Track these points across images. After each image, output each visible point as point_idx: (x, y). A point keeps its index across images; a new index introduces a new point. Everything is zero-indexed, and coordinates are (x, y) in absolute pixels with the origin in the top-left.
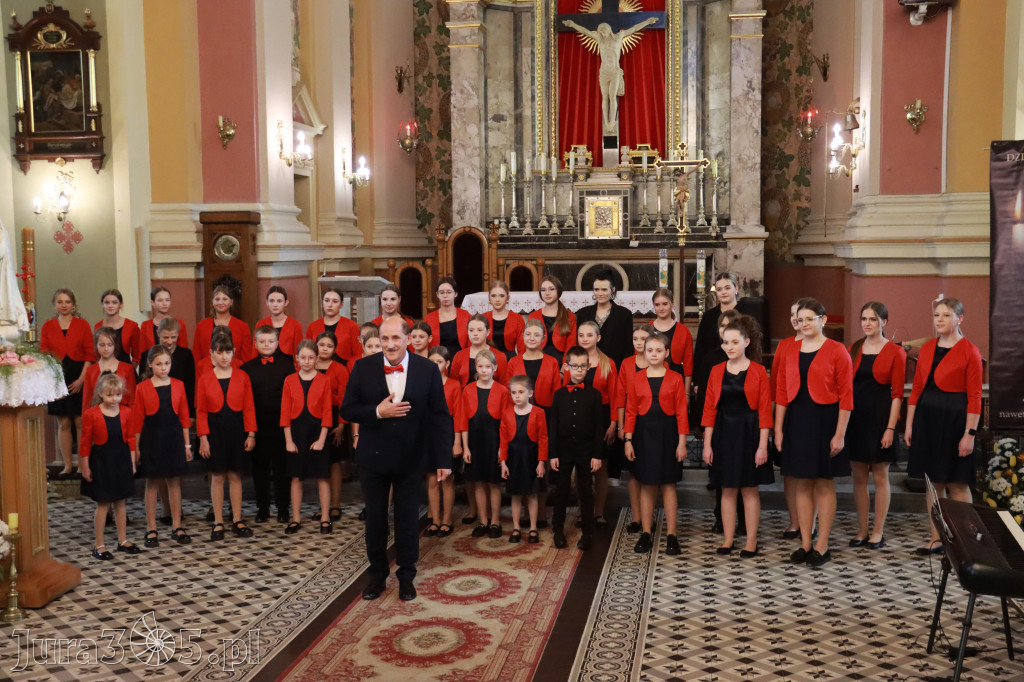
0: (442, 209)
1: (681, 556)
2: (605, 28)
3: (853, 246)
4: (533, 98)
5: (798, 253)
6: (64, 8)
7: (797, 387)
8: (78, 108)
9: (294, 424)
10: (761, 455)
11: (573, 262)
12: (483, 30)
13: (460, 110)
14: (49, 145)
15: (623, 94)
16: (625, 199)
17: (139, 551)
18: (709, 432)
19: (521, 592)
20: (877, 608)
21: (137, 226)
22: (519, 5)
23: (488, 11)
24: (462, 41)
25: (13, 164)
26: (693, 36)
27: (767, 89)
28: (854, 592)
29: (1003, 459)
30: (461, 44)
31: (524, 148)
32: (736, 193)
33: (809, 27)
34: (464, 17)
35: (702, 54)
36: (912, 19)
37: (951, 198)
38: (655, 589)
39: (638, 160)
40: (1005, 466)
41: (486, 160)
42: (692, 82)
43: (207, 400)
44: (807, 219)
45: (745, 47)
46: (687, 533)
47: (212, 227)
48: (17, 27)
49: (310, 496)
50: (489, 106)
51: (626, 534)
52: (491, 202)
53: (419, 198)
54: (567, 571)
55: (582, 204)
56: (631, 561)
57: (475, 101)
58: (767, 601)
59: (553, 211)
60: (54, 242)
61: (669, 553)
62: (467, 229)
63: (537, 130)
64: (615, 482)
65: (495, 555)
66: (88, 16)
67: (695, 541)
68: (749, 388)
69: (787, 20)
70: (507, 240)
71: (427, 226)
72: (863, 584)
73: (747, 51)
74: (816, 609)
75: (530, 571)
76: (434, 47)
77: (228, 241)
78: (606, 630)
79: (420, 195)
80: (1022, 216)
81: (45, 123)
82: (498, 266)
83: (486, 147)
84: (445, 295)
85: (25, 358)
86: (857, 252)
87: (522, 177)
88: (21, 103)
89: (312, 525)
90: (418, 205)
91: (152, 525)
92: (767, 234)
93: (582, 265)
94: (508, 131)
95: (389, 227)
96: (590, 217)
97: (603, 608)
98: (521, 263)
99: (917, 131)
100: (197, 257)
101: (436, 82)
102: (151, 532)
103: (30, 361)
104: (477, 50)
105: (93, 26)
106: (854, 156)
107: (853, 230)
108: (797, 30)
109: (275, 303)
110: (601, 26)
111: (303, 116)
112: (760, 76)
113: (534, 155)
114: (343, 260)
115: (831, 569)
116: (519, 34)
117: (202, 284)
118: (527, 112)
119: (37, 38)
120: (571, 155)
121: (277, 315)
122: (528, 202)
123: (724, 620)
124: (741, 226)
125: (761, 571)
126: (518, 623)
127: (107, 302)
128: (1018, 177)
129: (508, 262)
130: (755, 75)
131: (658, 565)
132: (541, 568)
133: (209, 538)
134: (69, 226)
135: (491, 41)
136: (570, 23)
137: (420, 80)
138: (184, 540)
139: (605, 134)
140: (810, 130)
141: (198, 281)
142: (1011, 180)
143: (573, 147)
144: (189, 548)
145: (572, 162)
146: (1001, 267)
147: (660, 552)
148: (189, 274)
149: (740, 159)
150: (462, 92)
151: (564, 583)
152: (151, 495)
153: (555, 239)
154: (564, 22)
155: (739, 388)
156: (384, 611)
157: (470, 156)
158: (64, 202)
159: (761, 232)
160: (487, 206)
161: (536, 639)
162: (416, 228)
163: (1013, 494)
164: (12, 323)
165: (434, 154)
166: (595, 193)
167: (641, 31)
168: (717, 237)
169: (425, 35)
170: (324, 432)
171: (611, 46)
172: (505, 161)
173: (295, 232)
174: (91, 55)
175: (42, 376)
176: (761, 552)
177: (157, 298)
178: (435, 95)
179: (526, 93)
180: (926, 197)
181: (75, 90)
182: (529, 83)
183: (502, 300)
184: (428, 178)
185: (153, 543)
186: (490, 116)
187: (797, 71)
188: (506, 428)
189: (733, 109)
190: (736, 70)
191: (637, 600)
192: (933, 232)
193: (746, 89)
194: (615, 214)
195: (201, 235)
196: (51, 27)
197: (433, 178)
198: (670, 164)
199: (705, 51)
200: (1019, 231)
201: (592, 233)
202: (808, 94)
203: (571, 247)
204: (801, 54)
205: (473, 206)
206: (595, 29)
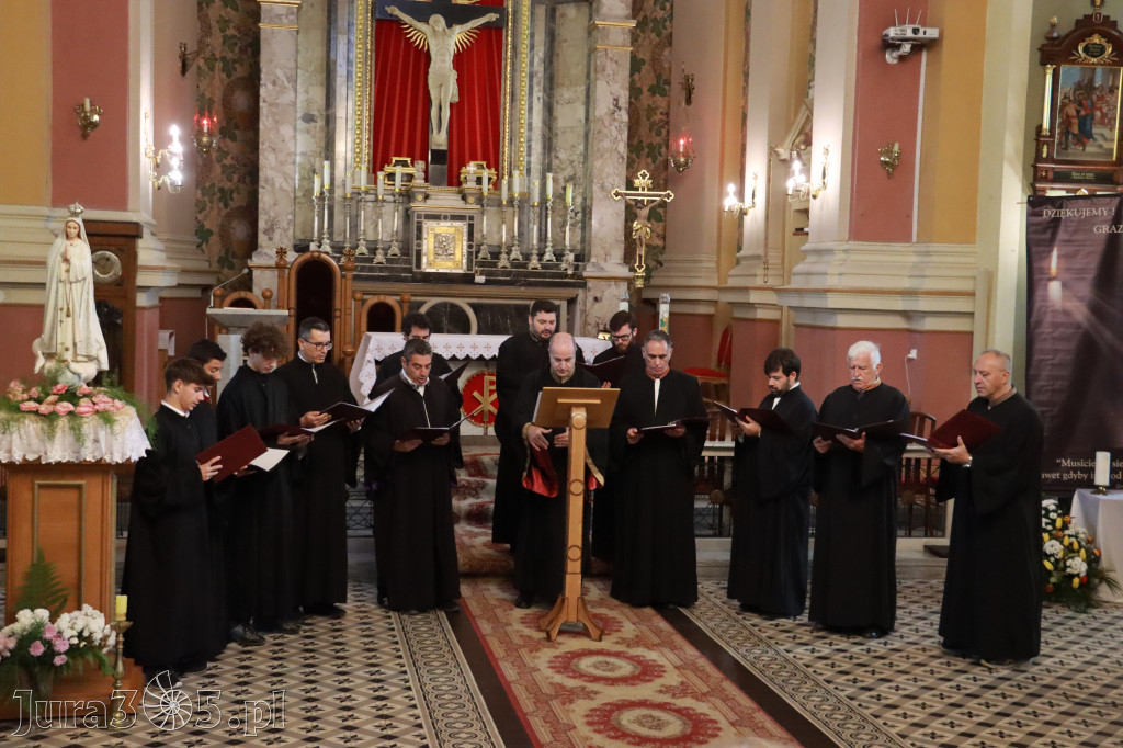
0: (222, 225)
2: (438, 21)
3: (829, 295)
13: (271, 105)
15: (457, 100)
16: (471, 227)
24: (276, 20)
26: (540, 38)
27: (633, 111)
29: (1048, 521)
30: (275, 23)
31: (337, 156)
32: (597, 226)
33: (669, 40)
35: (551, 62)
36: (887, 56)
37: (931, 249)
38: (801, 662)
42: (538, 93)
44: (660, 259)
45: (611, 60)
50: (299, 102)
52: (298, 220)
53: (198, 211)
55: (420, 229)
57: (290, 96)
58: (926, 669)
62: (315, 254)
71: (205, 246)
73: (614, 64)
75: (649, 649)
76: (218, 22)
79: (201, 207)
80: (1058, 273)
87: (333, 194)
90: (196, 218)
93: (425, 302)
94: (318, 135)
95: (174, 245)
96: (428, 244)
98: (382, 298)
99: (890, 175)
101: (219, 65)
104: (295, 33)
106: (814, 197)
108: (650, 43)
110: (432, 18)
112: (627, 93)
113: (349, 167)
116: (333, 17)
118: (340, 113)
120: (398, 170)
123: (912, 688)
124: (603, 264)
128: (1054, 234)
129: (365, 297)
130: (622, 93)
132: (656, 646)
135: (302, 22)
136: (393, 10)
137: (201, 62)
139: (431, 147)
140: (682, 160)
142: (1048, 235)
143: (394, 159)
146: (1039, 323)
149: (602, 187)
150: (274, 83)
153: (381, 270)
154: (386, 8)
156: (556, 697)
157: (282, 163)
159: (624, 272)
162: (195, 247)
164: (90, 358)
165: (214, 155)
166: (436, 217)
167: (477, 28)
168: (573, 276)
169: (208, 6)
171: (443, 42)
172: (314, 172)
173: (157, 250)
178: (217, 82)
179: (341, 91)
180: (898, 246)
182: (344, 78)
184: (208, 185)
186: (299, 115)
187: (649, 90)
189: (596, 129)
190: (601, 85)
192: (906, 284)
193: (612, 107)
194: (459, 243)
197: (213, 185)
198: (629, 195)
199: (555, 57)
200: (1055, 289)
201: (430, 264)
202: (664, 117)
203: (405, 280)
204: (655, 72)
205: (285, 224)
206: (427, 22)
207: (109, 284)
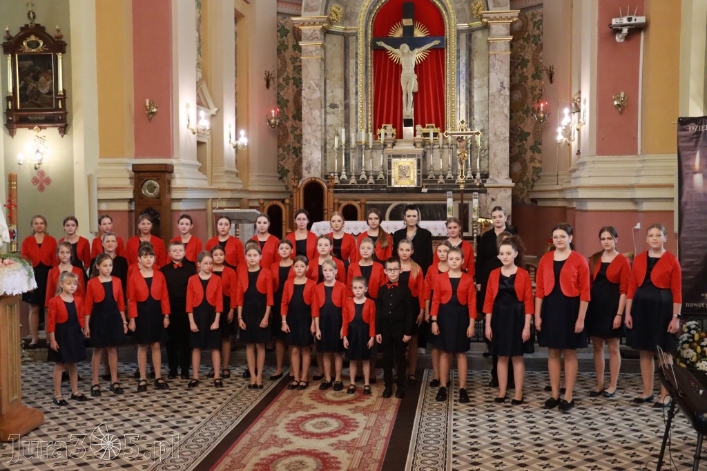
0: (295, 167)
1: (470, 403)
2: (405, 47)
3: (579, 190)
4: (357, 93)
5: (534, 198)
6: (42, 25)
7: (553, 285)
8: (50, 93)
9: (195, 311)
10: (526, 333)
11: (383, 202)
12: (323, 47)
13: (308, 100)
14: (29, 118)
15: (416, 90)
16: (419, 160)
17: (87, 399)
18: (489, 317)
19: (360, 430)
20: (613, 441)
21: (89, 173)
22: (348, 32)
23: (327, 35)
24: (309, 54)
25: (4, 130)
26: (463, 53)
27: (513, 88)
28: (595, 429)
29: (690, 335)
30: (309, 56)
31: (351, 126)
32: (493, 157)
33: (540, 48)
34: (312, 38)
35: (470, 65)
36: (617, 38)
37: (645, 158)
38: (455, 428)
39: (427, 135)
40: (691, 340)
41: (325, 134)
42: (463, 84)
43: (137, 293)
44: (540, 175)
45: (498, 60)
46: (472, 387)
47: (140, 174)
48: (9, 38)
49: (206, 360)
50: (327, 98)
51: (430, 388)
52: (328, 162)
53: (280, 159)
54: (391, 414)
55: (390, 163)
56: (435, 407)
57: (318, 94)
58: (535, 436)
59: (370, 168)
60: (32, 184)
61: (461, 401)
62: (313, 179)
63: (359, 114)
64: (423, 351)
65: (340, 403)
66: (58, 31)
67: (478, 393)
68: (518, 286)
69: (525, 43)
70: (339, 187)
71: (285, 178)
72: (600, 424)
73: (500, 63)
74: (570, 442)
75: (365, 414)
76: (291, 59)
77: (151, 184)
78: (423, 458)
79: (280, 157)
80: (700, 169)
81: (27, 103)
82: (334, 204)
83: (325, 126)
84: (301, 221)
85: (6, 261)
86: (582, 194)
87: (349, 146)
88: (10, 89)
89: (209, 381)
90: (279, 164)
91: (96, 381)
92: (513, 185)
93: (390, 204)
94: (340, 115)
95: (259, 178)
96: (395, 172)
97: (419, 442)
98: (350, 202)
99: (621, 113)
100: (130, 195)
101: (291, 82)
102: (95, 386)
103: (10, 264)
104: (320, 60)
105: (61, 37)
106: (579, 130)
107: (577, 180)
108: (532, 50)
109: (184, 226)
110: (402, 46)
111: (203, 102)
112: (509, 79)
113: (357, 131)
114: (229, 200)
115: (576, 413)
116: (347, 50)
117: (133, 214)
118: (353, 102)
119: (22, 45)
120: (382, 131)
121: (185, 234)
122: (353, 162)
123: (507, 451)
124: (496, 179)
125: (527, 415)
126: (359, 453)
127: (68, 226)
128: (697, 142)
129: (341, 202)
130: (505, 79)
131: (455, 410)
132: (372, 412)
133: (136, 390)
134: (42, 173)
135: (328, 55)
136: (382, 44)
137: (281, 80)
138: (119, 391)
139: (404, 117)
140: (542, 115)
141: (130, 211)
142: (692, 144)
143: (383, 125)
144: (122, 397)
145: (383, 135)
146: (686, 203)
147: (455, 401)
148: (124, 206)
149: (495, 134)
150: (309, 88)
151: (389, 424)
152: (96, 358)
153: (371, 187)
154: (377, 43)
155: (510, 286)
156: (262, 444)
157: (315, 131)
158: (39, 156)
159: (510, 183)
160: (325, 165)
161: (373, 465)
162: (277, 179)
163: (698, 360)
165: (289, 130)
166: (399, 156)
167: (428, 49)
168: (480, 186)
169: (284, 51)
170: (218, 315)
171: (408, 59)
172: (338, 135)
173: (197, 179)
174: (60, 56)
175: (18, 274)
176: (525, 400)
177: (102, 223)
178: (290, 91)
179: (352, 90)
180: (628, 158)
181: (48, 80)
182: (354, 83)
183: (340, 224)
184: (286, 145)
185: (97, 393)
186: (328, 104)
187: (532, 77)
188: (348, 313)
189: (490, 101)
190: (492, 75)
191: (443, 436)
192: (633, 181)
193: (499, 87)
194: (412, 170)
195: (133, 181)
196: (33, 38)
197: (289, 146)
198: (454, 134)
199: (472, 63)
200: (698, 179)
201: (396, 183)
202: (540, 92)
203: (383, 192)
204: (535, 65)
205: (317, 165)
206: (398, 48)
207: (153, 198)
